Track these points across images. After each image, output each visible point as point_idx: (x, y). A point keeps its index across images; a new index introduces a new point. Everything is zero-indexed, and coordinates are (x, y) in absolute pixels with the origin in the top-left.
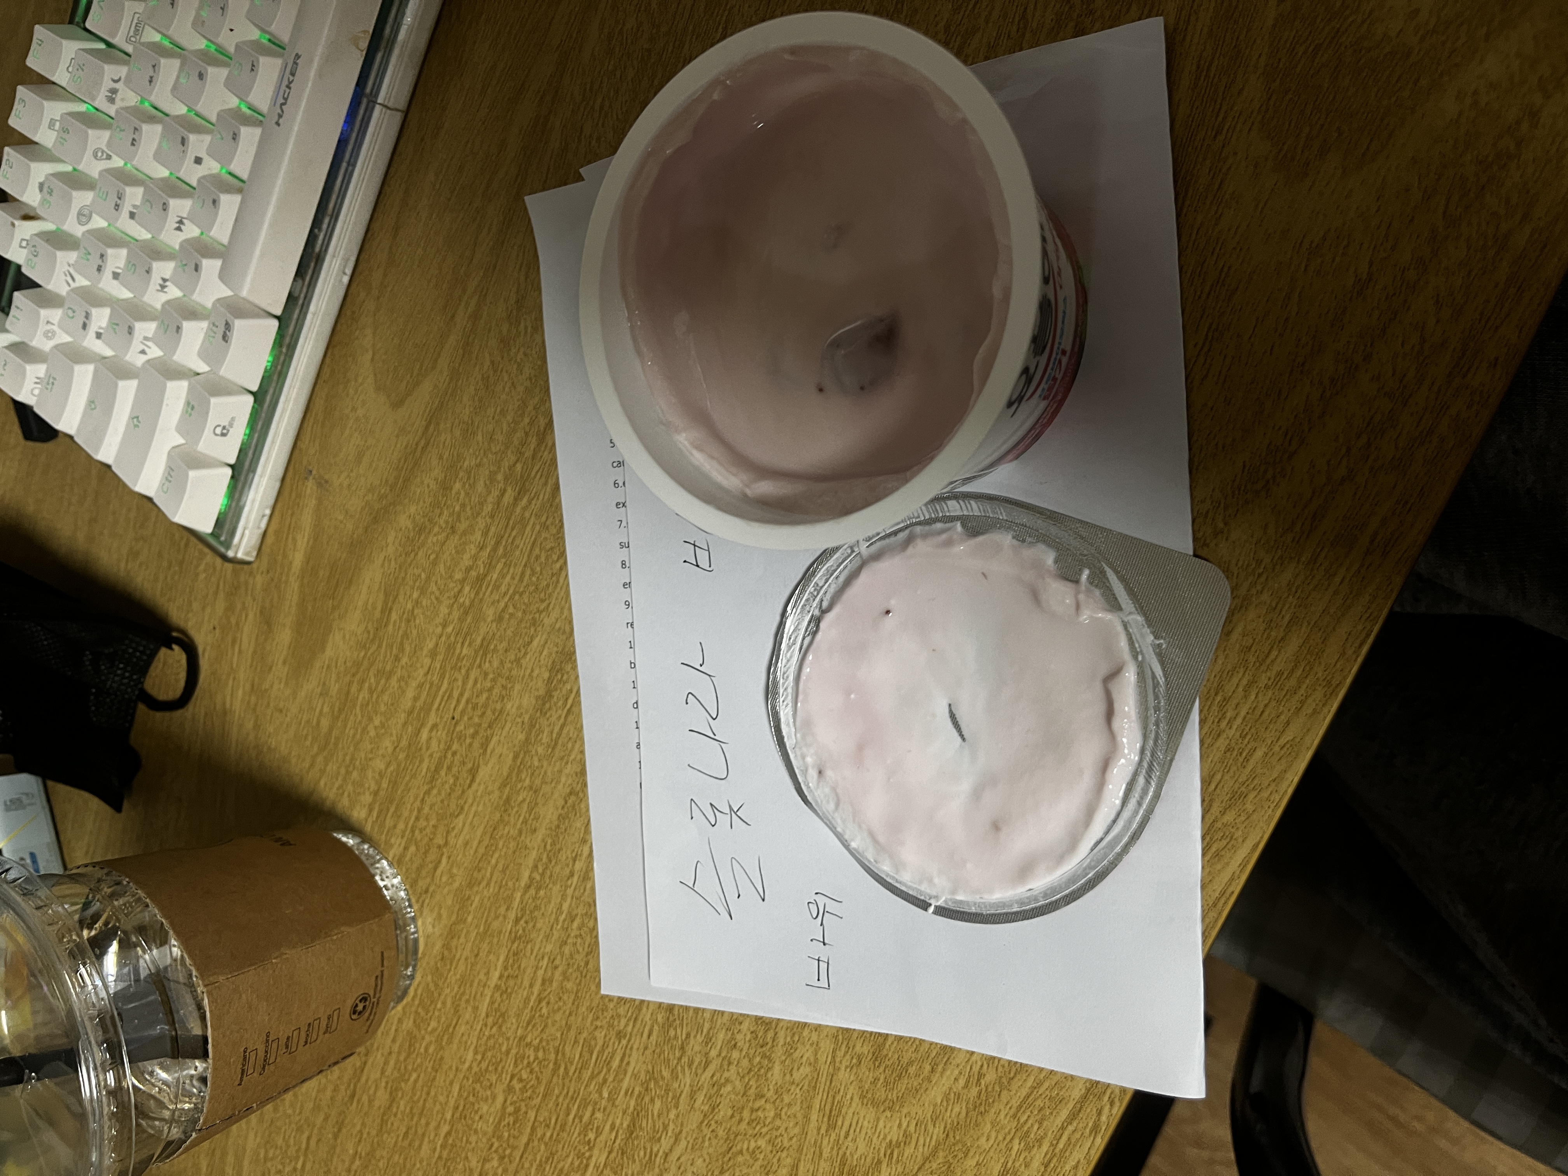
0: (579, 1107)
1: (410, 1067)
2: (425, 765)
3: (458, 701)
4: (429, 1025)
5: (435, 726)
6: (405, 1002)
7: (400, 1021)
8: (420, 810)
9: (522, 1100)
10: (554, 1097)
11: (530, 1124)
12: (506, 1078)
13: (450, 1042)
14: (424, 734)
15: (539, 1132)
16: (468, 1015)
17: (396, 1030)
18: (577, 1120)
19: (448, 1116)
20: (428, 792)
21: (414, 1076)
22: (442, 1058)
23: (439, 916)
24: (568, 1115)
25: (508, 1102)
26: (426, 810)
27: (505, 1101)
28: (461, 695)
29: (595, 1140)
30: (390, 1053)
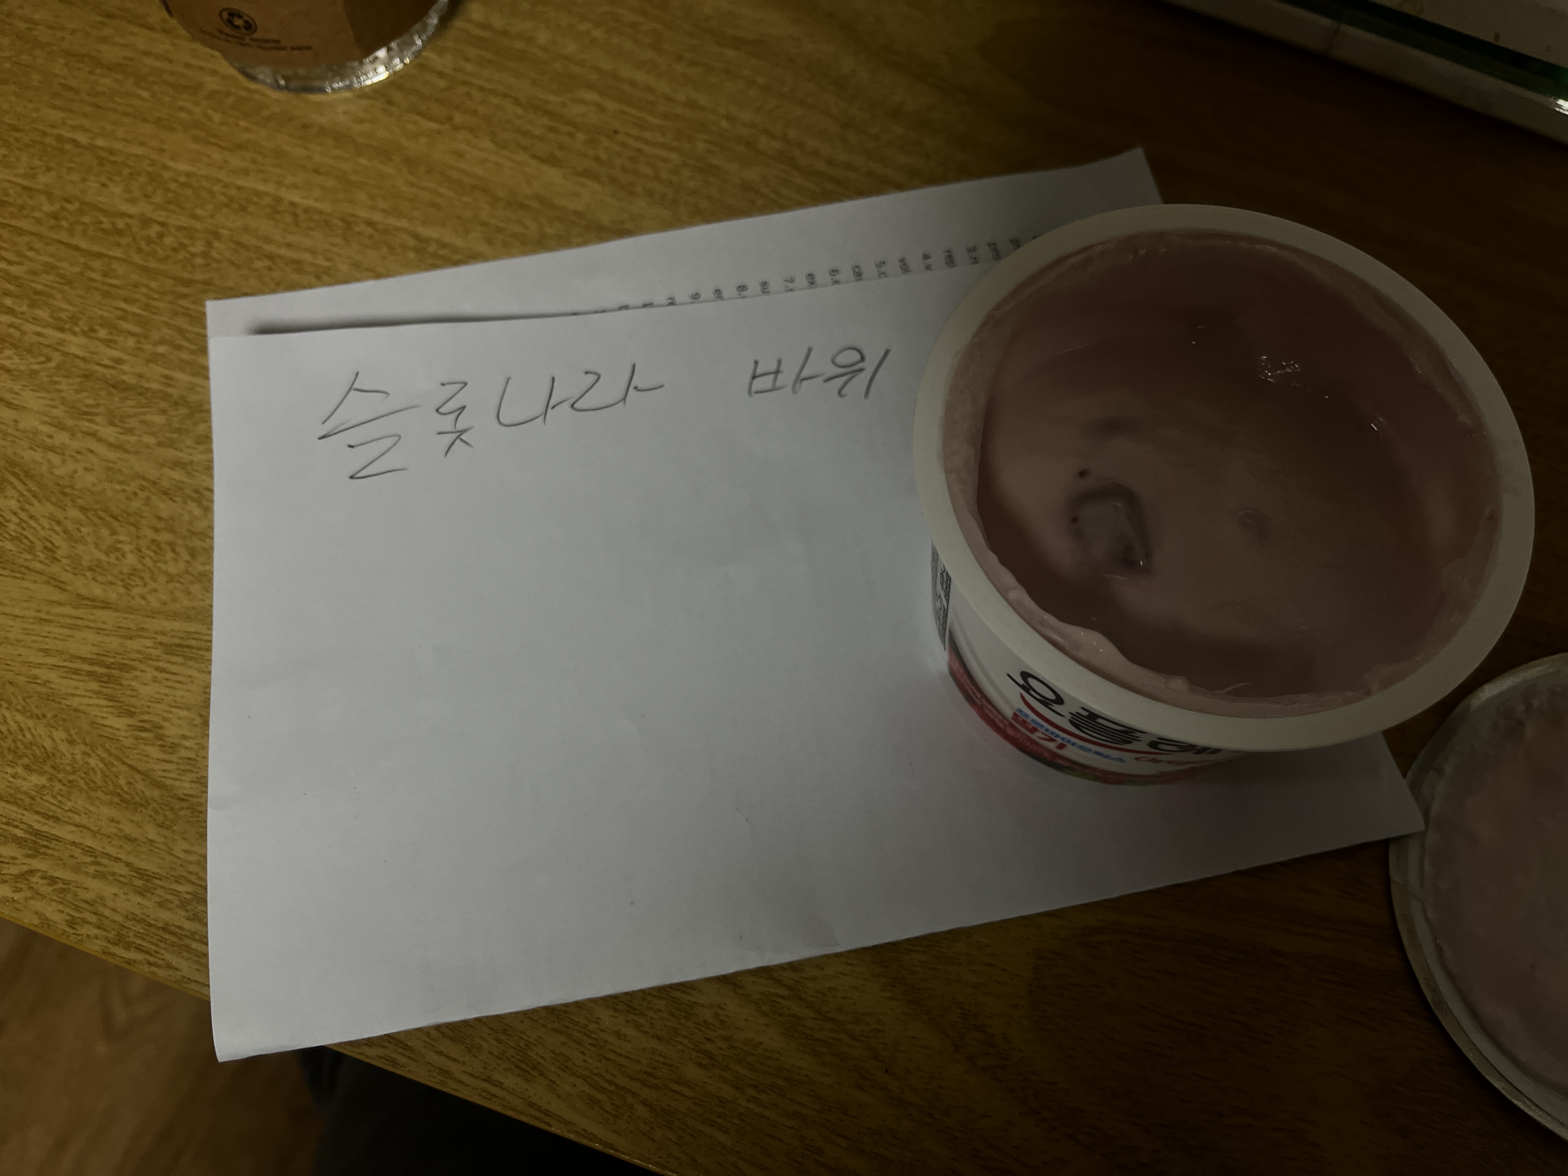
0: (138, 315)
1: (156, 88)
2: (551, 97)
3: (638, 139)
4: (215, 110)
5: (601, 109)
6: (240, 77)
7: (214, 73)
8: (493, 92)
9: (134, 239)
10: (145, 282)
11: (104, 251)
12: (161, 216)
13: (196, 139)
14: (591, 96)
15: (96, 264)
16: (235, 161)
17: (201, 68)
18: (119, 313)
19: (100, 142)
20: (517, 102)
21: (145, 94)
22: (173, 130)
23: (361, 121)
24: (126, 300)
25: (128, 220)
26: (495, 100)
27: (130, 216)
28: (646, 142)
29: (97, 339)
30: (171, 61)
